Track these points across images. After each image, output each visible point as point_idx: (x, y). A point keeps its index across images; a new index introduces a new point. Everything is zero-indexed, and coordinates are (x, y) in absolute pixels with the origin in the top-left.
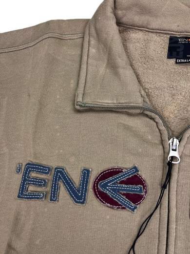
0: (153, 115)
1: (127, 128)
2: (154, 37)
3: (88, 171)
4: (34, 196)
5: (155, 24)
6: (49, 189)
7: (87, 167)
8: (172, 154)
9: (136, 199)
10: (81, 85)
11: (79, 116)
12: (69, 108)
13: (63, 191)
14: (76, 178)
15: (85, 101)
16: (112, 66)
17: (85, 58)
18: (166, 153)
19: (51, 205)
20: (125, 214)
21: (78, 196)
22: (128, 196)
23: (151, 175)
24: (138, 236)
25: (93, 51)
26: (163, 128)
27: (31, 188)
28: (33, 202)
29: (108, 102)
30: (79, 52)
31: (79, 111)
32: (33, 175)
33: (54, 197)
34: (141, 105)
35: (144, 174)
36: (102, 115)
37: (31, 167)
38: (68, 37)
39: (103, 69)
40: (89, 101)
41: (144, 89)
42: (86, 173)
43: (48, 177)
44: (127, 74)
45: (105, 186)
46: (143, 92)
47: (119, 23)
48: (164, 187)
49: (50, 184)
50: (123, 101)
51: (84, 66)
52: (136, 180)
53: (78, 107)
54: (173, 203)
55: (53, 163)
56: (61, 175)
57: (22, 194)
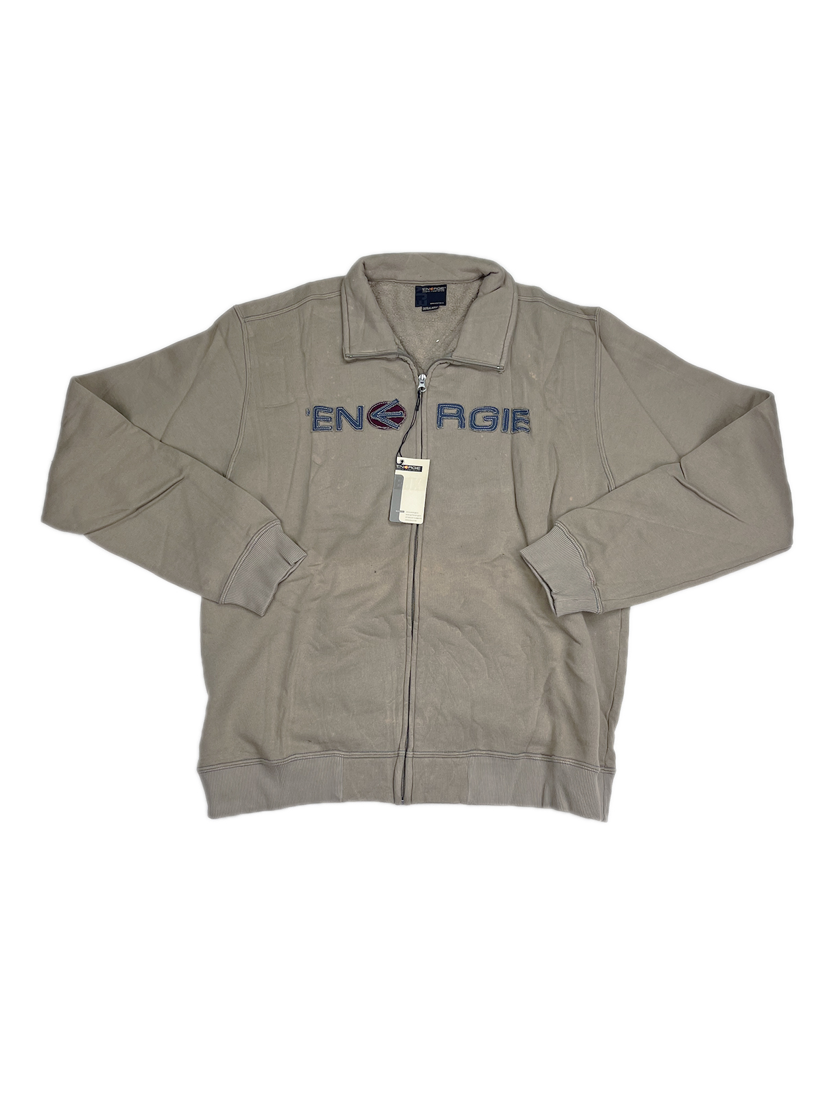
0: (406, 358)
1: (387, 371)
2: (403, 287)
3: (362, 407)
4: (324, 429)
5: (401, 276)
6: (333, 423)
7: (360, 404)
8: (421, 385)
9: (399, 420)
10: (346, 341)
11: (348, 366)
12: (338, 359)
13: (345, 423)
14: (354, 414)
15: (352, 353)
16: (369, 320)
17: (345, 315)
18: (417, 386)
19: (339, 433)
20: (392, 432)
21: (357, 425)
22: (392, 419)
23: (408, 403)
24: (403, 443)
25: (351, 308)
26: (413, 368)
27: (322, 423)
28: (323, 433)
29: (369, 351)
30: (339, 310)
31: (348, 362)
32: (321, 414)
33: (339, 426)
34: (396, 351)
35: (403, 404)
36: (366, 363)
37: (317, 409)
38: (327, 296)
39: (362, 324)
40: (356, 352)
41: (398, 338)
42: (360, 409)
43: (332, 415)
44: (383, 326)
45: (375, 415)
46: (397, 341)
47: (369, 280)
48: (417, 409)
49: (334, 420)
50: (382, 349)
51: (346, 323)
52: (397, 408)
53: (347, 359)
54: (424, 420)
55: (334, 406)
56: (341, 412)
57: (315, 427)
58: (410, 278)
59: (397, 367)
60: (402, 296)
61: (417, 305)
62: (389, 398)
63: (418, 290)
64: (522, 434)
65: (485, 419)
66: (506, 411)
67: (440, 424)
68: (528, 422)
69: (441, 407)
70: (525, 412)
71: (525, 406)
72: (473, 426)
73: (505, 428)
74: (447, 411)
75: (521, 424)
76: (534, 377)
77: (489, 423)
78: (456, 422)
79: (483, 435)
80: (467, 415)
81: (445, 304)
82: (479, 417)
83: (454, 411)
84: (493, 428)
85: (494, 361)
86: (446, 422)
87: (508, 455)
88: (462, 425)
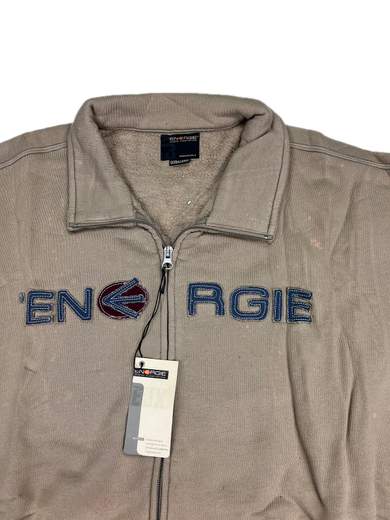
0: (146, 226)
1: (123, 242)
2: (145, 138)
3: (91, 290)
4: (41, 321)
5: (144, 123)
6: (55, 312)
7: (90, 285)
8: (166, 261)
9: (138, 307)
10: (72, 204)
11: (74, 236)
12: (62, 232)
13: (69, 313)
14: (80, 299)
15: (78, 221)
16: (100, 178)
17: (72, 172)
18: (161, 261)
19: (61, 326)
20: (129, 322)
21: (84, 314)
22: (130, 306)
23: (150, 284)
24: (143, 337)
25: (79, 163)
26: (157, 238)
27: (38, 314)
28: (41, 327)
29: (100, 219)
30: (65, 166)
31: (74, 232)
32: (37, 301)
33: (61, 318)
34: (133, 218)
35: (144, 284)
36: (97, 232)
37: (33, 295)
38: (49, 149)
39: (92, 183)
40: (82, 220)
41: (138, 200)
42: (89, 292)
43: (53, 301)
44: (117, 185)
45: (108, 301)
46: (135, 204)
47: (101, 127)
48: (161, 291)
49: (55, 308)
50: (115, 217)
51: (72, 182)
52: (136, 290)
53: (71, 229)
54: (171, 304)
55: (56, 288)
56: (64, 297)
57: (30, 320)
58: (153, 125)
59: (136, 236)
60: (143, 148)
61: (163, 158)
62: (126, 277)
63: (165, 139)
64: (302, 326)
65: (252, 303)
66: (278, 294)
67: (192, 310)
68: (308, 308)
69: (193, 288)
70: (307, 295)
71: (305, 286)
72: (237, 314)
73: (277, 317)
74: (201, 293)
75: (300, 312)
76: (317, 245)
77: (256, 309)
78: (211, 307)
79: (248, 325)
80: (226, 297)
81: (198, 157)
82: (243, 300)
83: (210, 293)
84: (261, 316)
85: (260, 228)
86: (200, 307)
87: (282, 352)
88: (220, 311)
